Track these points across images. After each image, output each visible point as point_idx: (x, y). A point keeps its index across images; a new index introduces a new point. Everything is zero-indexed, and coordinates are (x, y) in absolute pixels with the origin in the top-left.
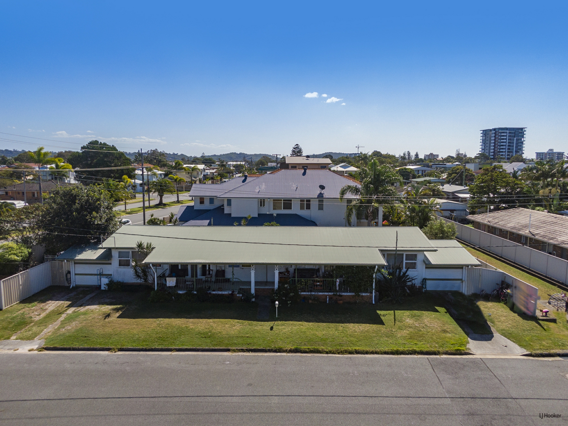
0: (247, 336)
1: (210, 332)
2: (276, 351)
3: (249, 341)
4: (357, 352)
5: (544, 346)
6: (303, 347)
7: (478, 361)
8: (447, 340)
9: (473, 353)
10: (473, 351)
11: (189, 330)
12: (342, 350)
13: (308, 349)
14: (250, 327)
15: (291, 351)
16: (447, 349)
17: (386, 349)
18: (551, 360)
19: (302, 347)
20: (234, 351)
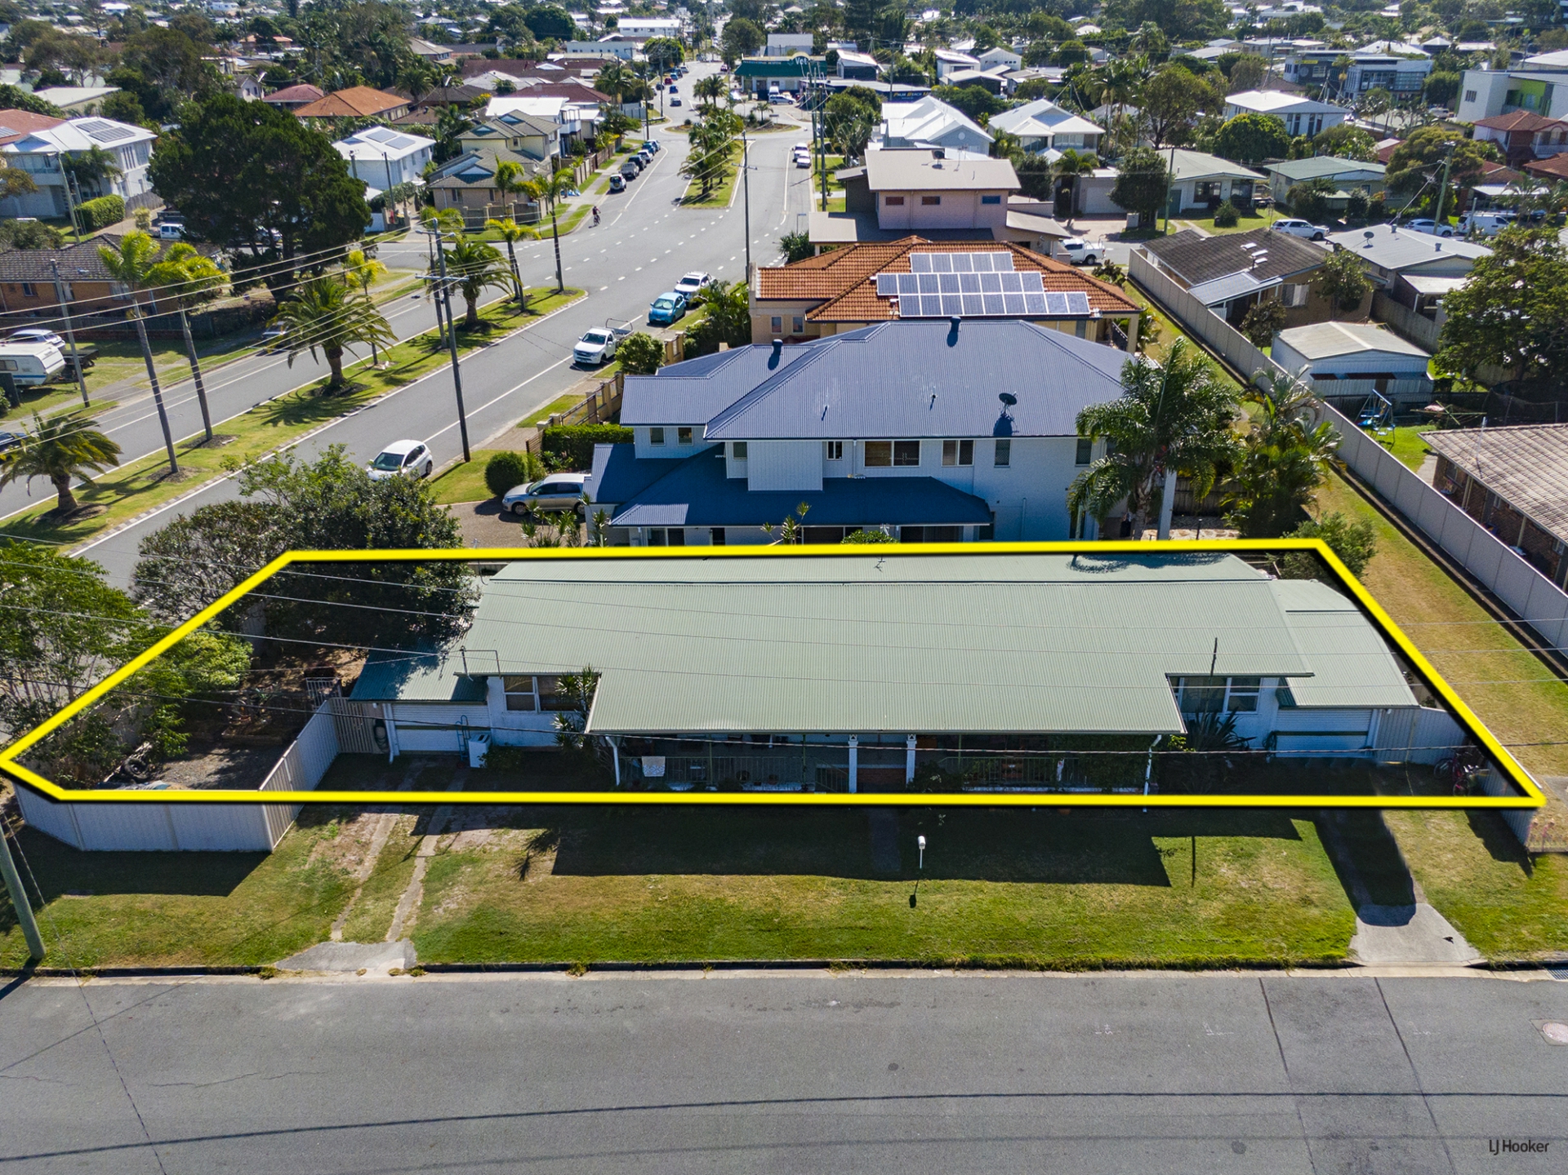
0: (862, 923)
1: (776, 913)
2: (929, 966)
3: (867, 938)
4: (1108, 966)
5: (1520, 941)
6: (991, 956)
7: (1369, 987)
8: (1309, 927)
9: (1360, 963)
10: (1363, 956)
11: (727, 908)
12: (1076, 960)
13: (1001, 959)
14: (861, 897)
15: (963, 966)
16: (1305, 956)
17: (1172, 958)
18: (1525, 980)
19: (988, 955)
20: (839, 967)
